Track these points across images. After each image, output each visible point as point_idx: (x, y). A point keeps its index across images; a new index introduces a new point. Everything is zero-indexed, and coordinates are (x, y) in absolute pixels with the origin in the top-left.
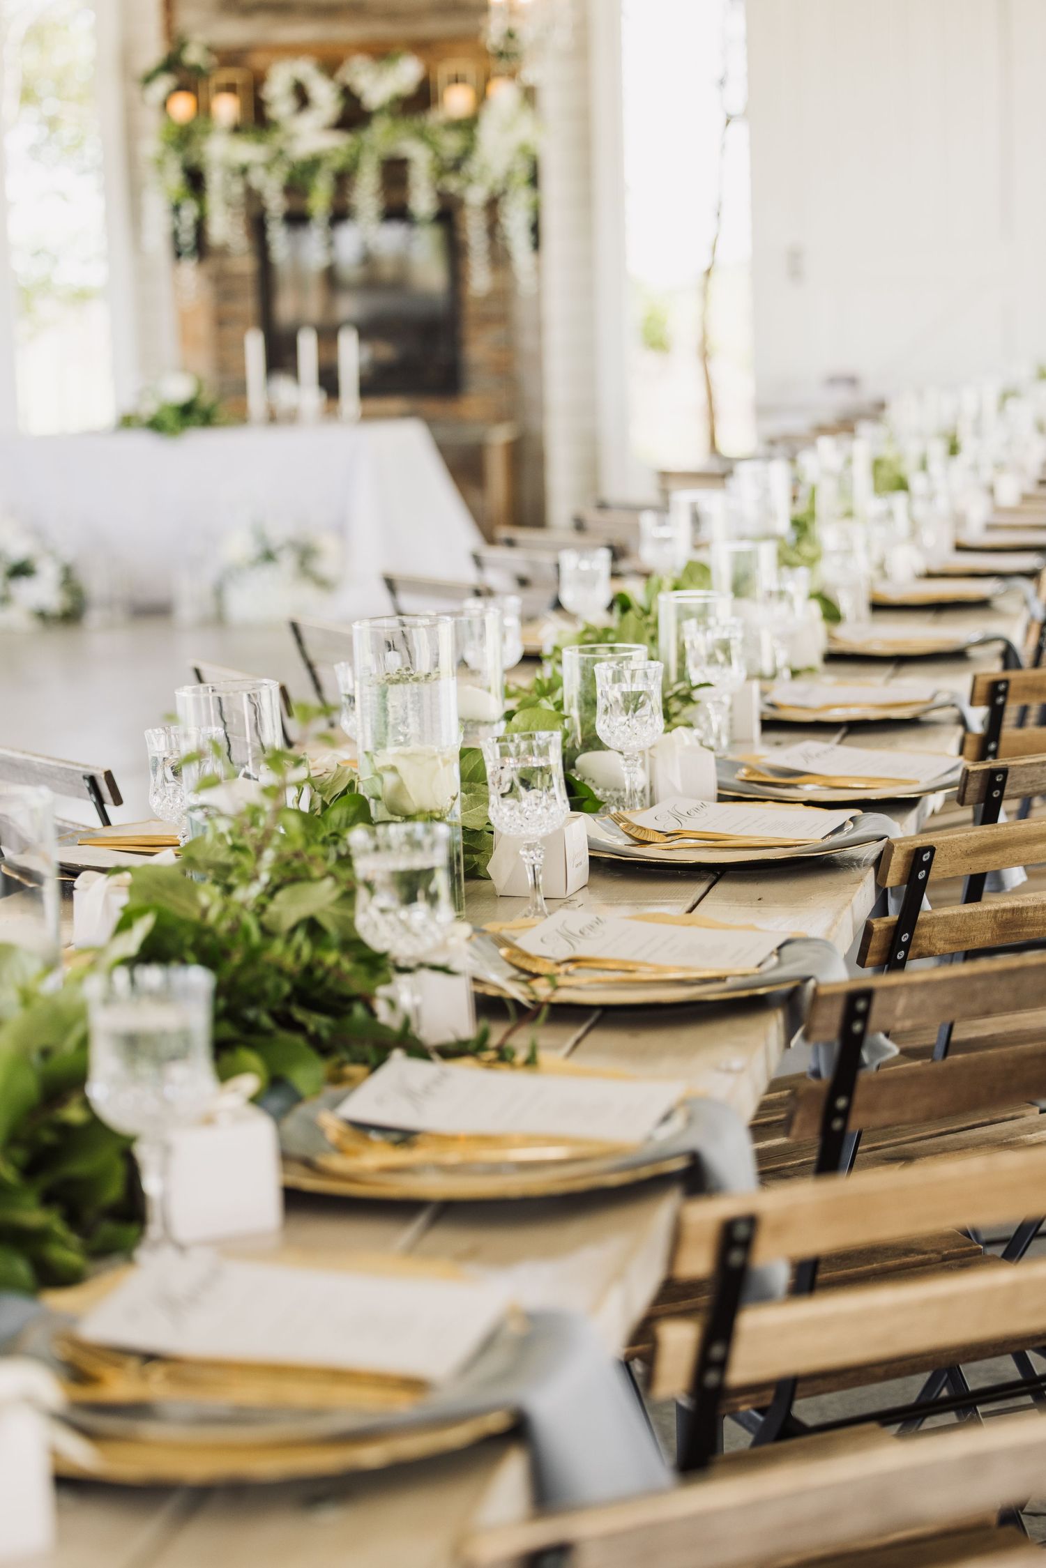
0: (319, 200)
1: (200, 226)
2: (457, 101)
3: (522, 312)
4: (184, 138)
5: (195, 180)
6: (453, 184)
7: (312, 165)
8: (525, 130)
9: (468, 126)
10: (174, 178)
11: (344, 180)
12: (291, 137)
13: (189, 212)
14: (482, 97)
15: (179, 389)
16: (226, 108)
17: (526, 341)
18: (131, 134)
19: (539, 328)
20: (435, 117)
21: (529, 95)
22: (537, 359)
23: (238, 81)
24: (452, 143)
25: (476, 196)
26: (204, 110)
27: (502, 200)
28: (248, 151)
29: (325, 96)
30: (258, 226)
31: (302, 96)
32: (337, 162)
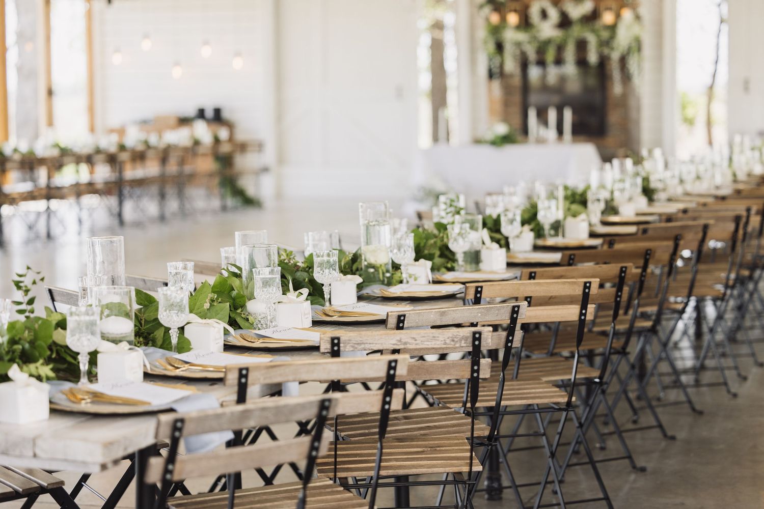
0: (550, 56)
1: (501, 66)
2: (608, 18)
3: (632, 103)
4: (496, 31)
5: (500, 47)
6: (606, 51)
7: (547, 42)
8: (636, 30)
9: (613, 28)
10: (491, 47)
11: (560, 49)
12: (538, 31)
13: (497, 60)
14: (618, 16)
15: (502, 129)
16: (513, 19)
17: (633, 114)
18: (472, 28)
19: (639, 109)
20: (598, 24)
21: (638, 17)
22: (638, 122)
23: (518, 8)
24: (605, 35)
25: (615, 56)
26: (503, 19)
27: (627, 57)
28: (521, 36)
29: (553, 14)
30: (524, 65)
31: (544, 15)
32: (558, 41)
